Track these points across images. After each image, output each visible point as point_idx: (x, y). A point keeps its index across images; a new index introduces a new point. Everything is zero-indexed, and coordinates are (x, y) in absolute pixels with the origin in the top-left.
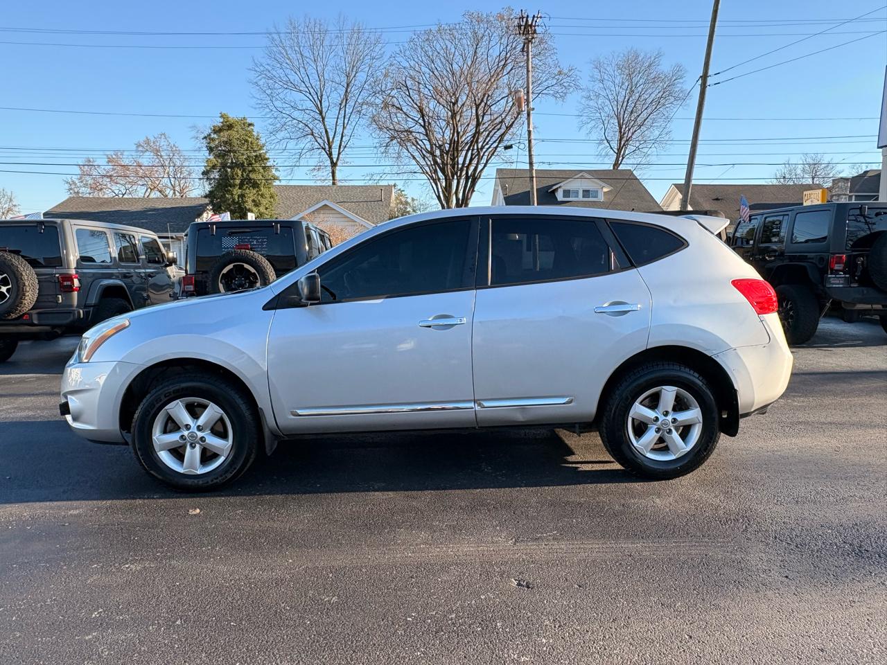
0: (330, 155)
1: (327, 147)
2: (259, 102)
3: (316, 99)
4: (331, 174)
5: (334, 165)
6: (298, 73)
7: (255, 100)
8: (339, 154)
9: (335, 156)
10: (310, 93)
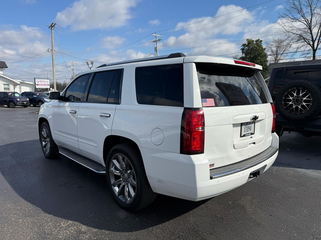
0: (313, 47)
1: (312, 43)
2: (279, 30)
3: (308, 23)
4: (312, 55)
5: (315, 51)
6: (300, 13)
7: (277, 29)
8: (318, 45)
9: (315, 47)
10: (306, 21)
